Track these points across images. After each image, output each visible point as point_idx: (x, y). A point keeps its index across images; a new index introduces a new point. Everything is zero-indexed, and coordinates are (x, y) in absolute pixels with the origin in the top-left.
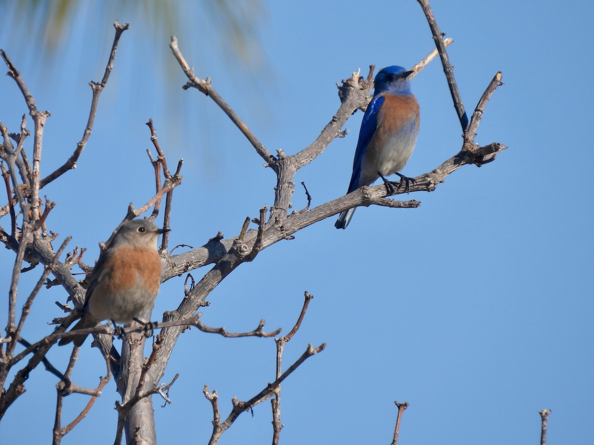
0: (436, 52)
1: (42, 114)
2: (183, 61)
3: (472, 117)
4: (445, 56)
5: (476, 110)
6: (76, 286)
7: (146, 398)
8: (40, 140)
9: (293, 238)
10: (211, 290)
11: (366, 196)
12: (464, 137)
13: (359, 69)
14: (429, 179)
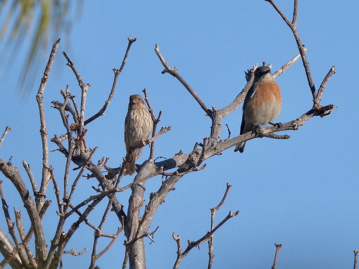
0: (300, 55)
1: (86, 85)
2: (162, 58)
3: (319, 91)
4: (304, 57)
5: (321, 87)
6: (103, 178)
7: (140, 239)
8: (85, 99)
9: (221, 154)
10: (176, 181)
11: (261, 132)
12: (314, 101)
13: (257, 64)
14: (295, 124)
